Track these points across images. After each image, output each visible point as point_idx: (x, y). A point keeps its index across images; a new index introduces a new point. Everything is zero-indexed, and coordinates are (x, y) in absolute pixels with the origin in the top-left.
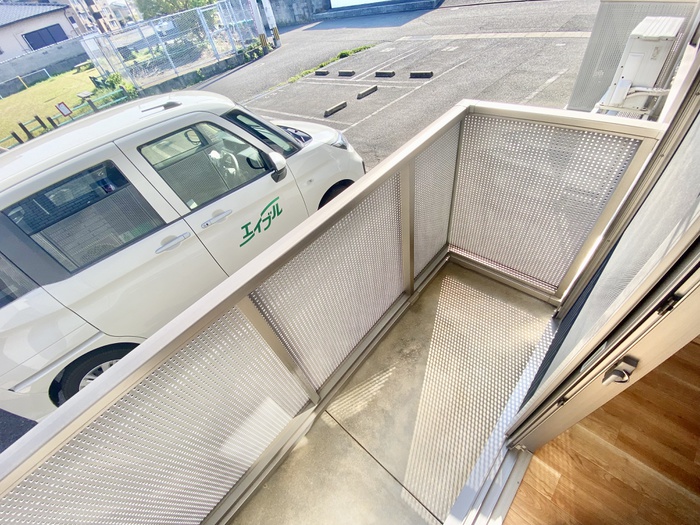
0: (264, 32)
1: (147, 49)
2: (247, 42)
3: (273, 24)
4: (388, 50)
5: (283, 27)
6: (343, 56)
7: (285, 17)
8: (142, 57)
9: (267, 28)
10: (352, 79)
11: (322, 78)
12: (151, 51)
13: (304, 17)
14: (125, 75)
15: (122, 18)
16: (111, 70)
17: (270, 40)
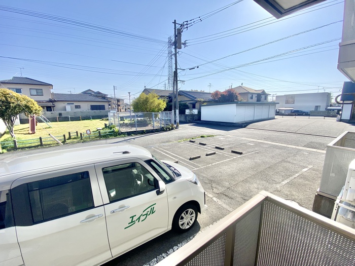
0: (174, 123)
1: (130, 119)
2: (166, 125)
3: (178, 121)
4: (222, 139)
5: (181, 122)
6: (202, 137)
7: (183, 119)
8: (127, 121)
9: (175, 121)
10: (205, 147)
11: (192, 143)
12: (131, 120)
13: (190, 121)
14: (117, 126)
15: (127, 108)
16: (113, 123)
17: (175, 126)
